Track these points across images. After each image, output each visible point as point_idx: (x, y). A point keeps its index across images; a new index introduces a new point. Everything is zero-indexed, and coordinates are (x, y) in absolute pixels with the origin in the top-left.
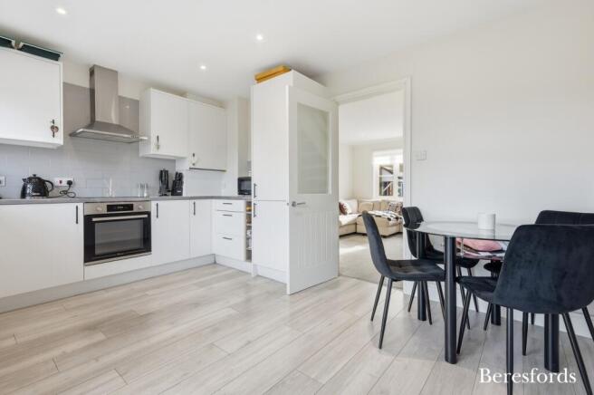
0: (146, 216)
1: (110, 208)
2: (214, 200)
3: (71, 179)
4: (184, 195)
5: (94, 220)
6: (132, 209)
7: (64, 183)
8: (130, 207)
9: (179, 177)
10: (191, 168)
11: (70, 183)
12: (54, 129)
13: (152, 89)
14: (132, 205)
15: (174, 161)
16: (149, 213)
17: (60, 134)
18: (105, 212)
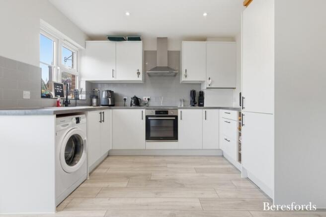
0: (174, 118)
1: (157, 112)
2: (221, 110)
3: (149, 97)
4: (205, 106)
5: (149, 118)
6: (167, 114)
7: (147, 100)
8: (166, 112)
9: (202, 94)
10: (207, 88)
11: (149, 99)
12: (139, 73)
13: (183, 42)
14: (168, 111)
15: (200, 84)
16: (176, 117)
17: (141, 75)
18: (154, 114)
